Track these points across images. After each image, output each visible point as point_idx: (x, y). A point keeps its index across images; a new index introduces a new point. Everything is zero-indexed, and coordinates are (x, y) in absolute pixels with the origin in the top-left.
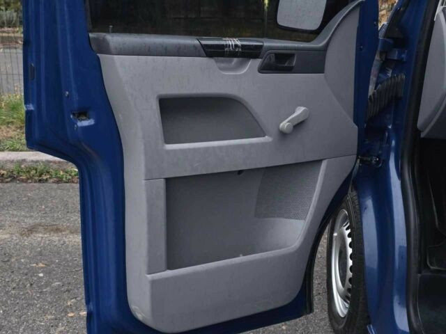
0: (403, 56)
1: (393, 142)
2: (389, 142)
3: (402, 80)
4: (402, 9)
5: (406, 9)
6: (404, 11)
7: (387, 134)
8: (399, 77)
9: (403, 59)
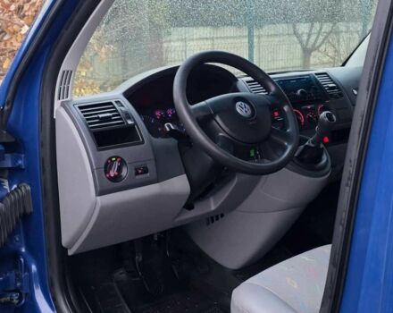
0: (20, 162)
1: (34, 268)
2: (28, 269)
3: (27, 191)
4: (6, 108)
5: (12, 107)
6: (10, 110)
7: (22, 260)
8: (23, 188)
9: (20, 166)
